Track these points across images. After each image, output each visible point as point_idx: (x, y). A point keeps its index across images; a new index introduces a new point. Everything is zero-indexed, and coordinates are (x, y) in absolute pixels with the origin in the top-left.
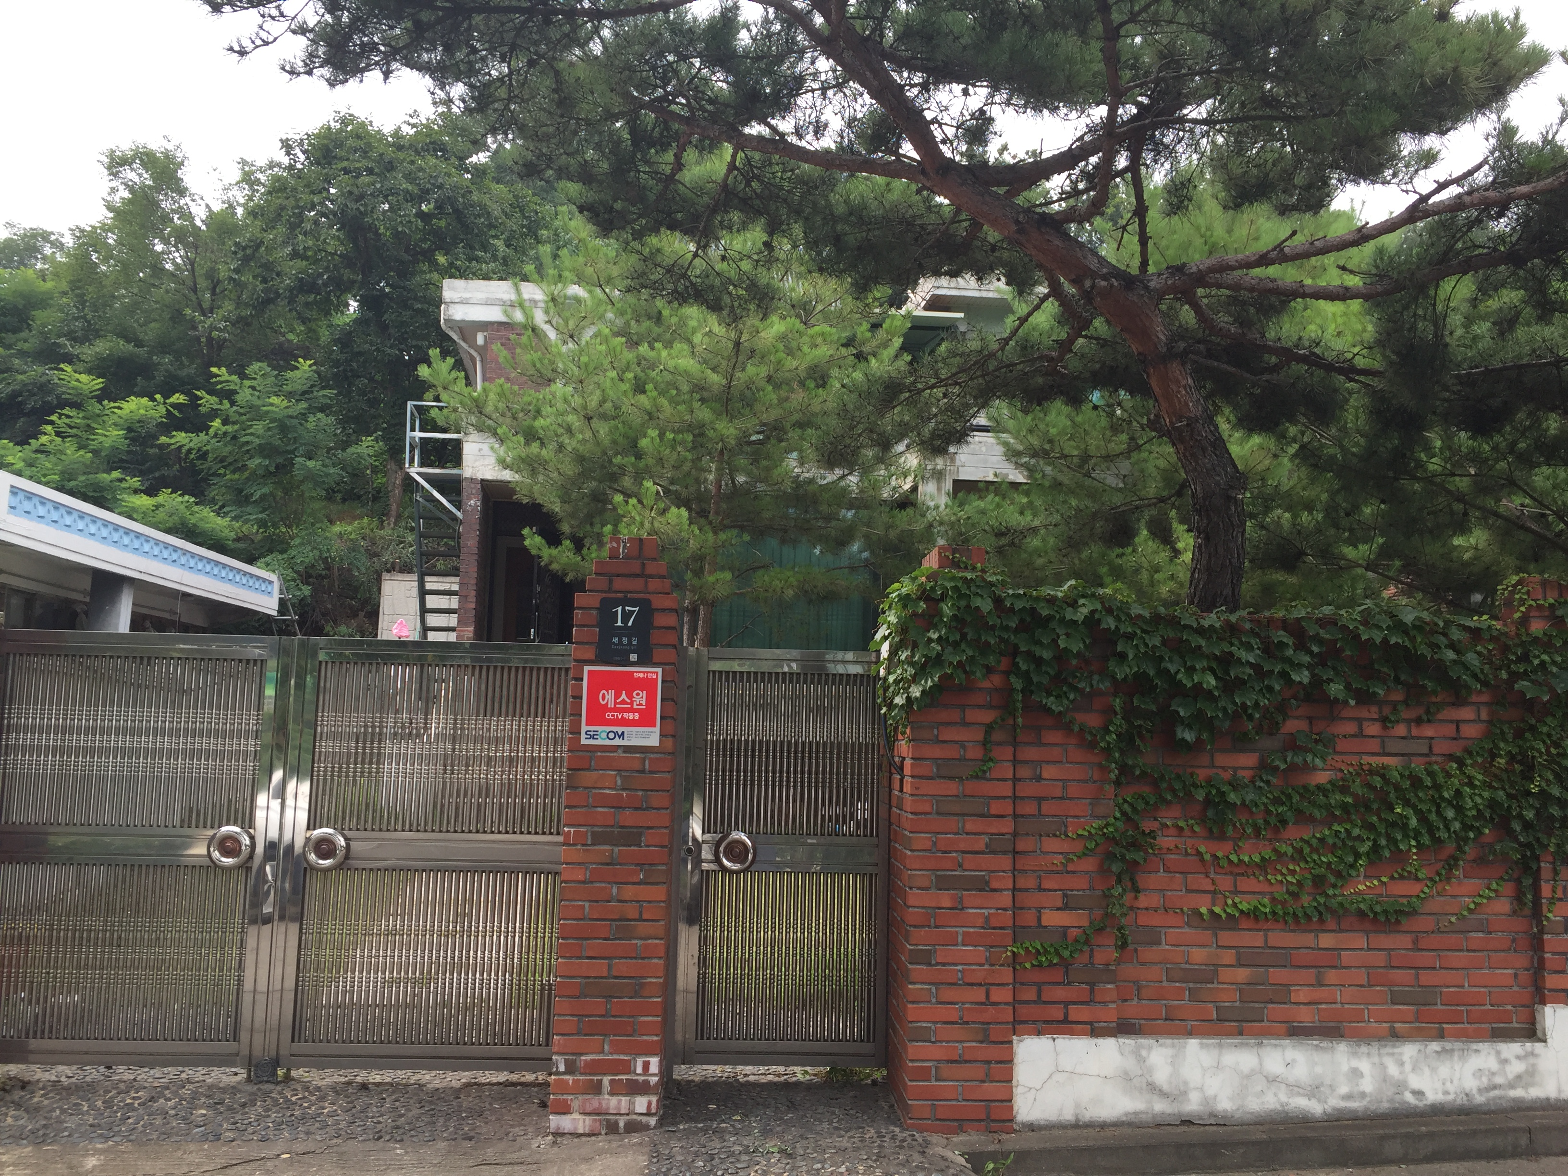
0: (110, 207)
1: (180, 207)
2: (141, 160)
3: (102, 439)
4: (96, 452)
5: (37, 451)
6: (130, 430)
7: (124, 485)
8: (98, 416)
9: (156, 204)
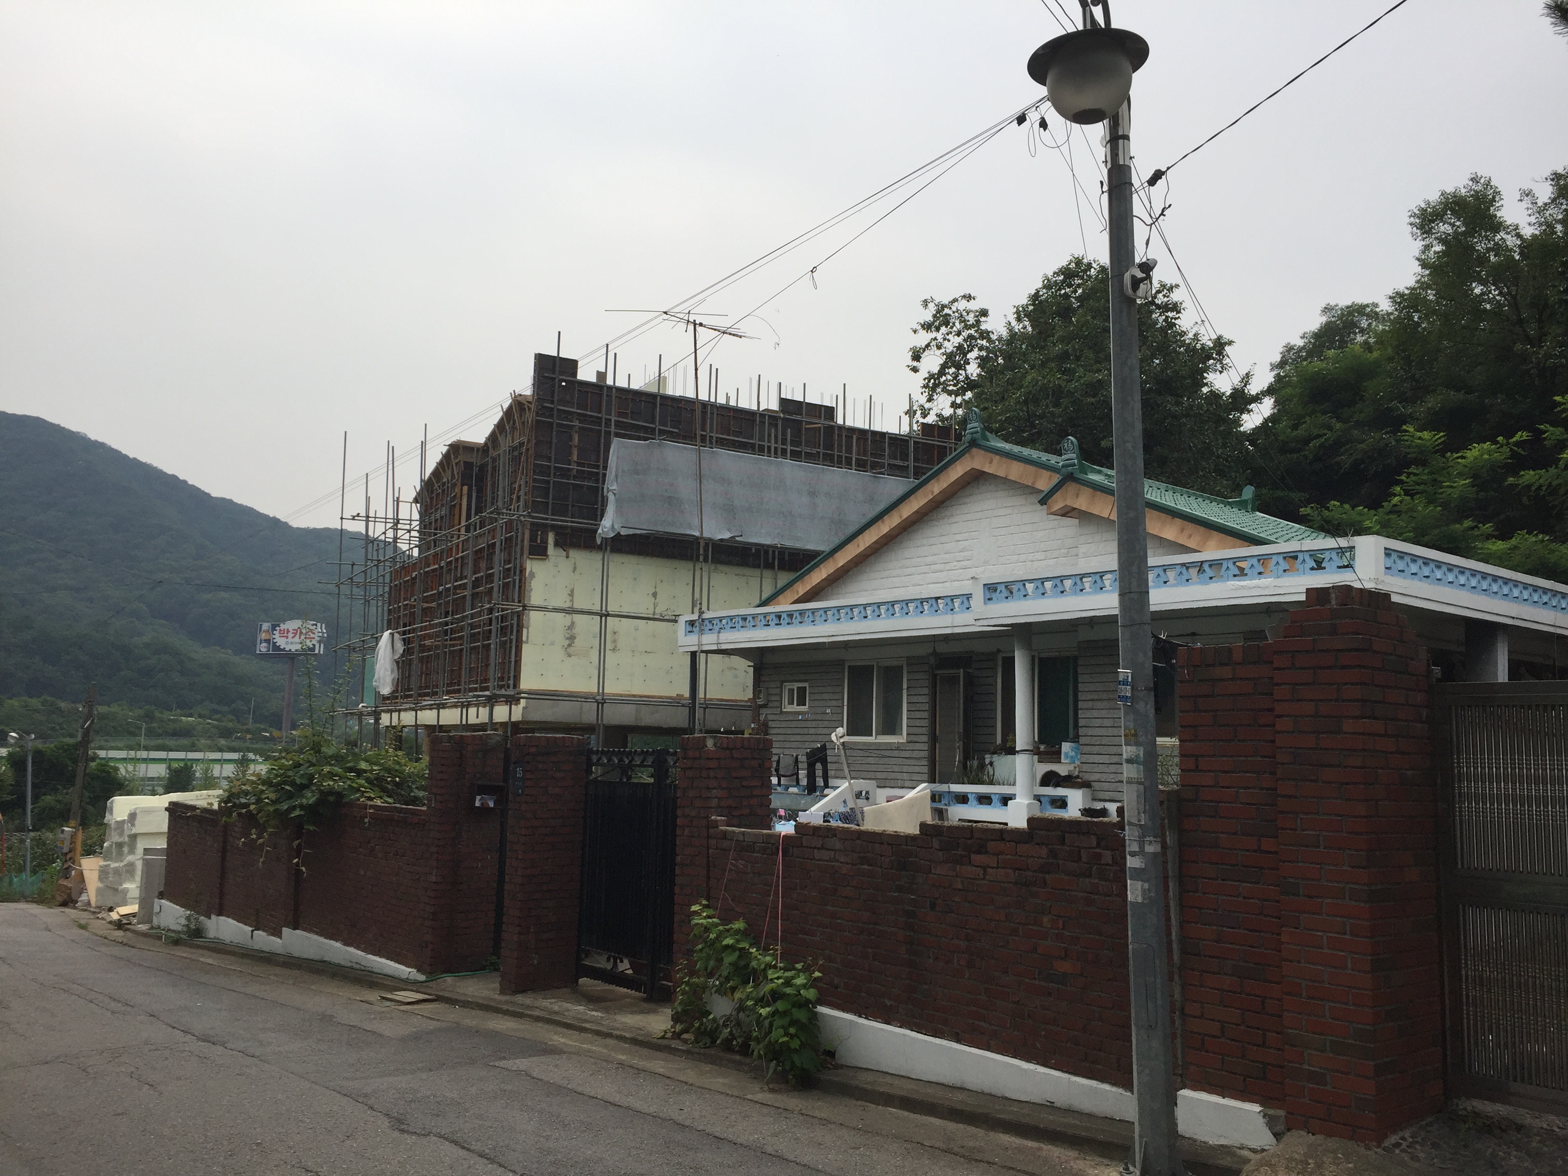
0: (1424, 264)
1: (1496, 244)
2: (1452, 210)
3: (1450, 491)
4: (1445, 505)
5: (1390, 512)
6: (1475, 477)
7: (1476, 532)
8: (1443, 469)
9: (1472, 248)
